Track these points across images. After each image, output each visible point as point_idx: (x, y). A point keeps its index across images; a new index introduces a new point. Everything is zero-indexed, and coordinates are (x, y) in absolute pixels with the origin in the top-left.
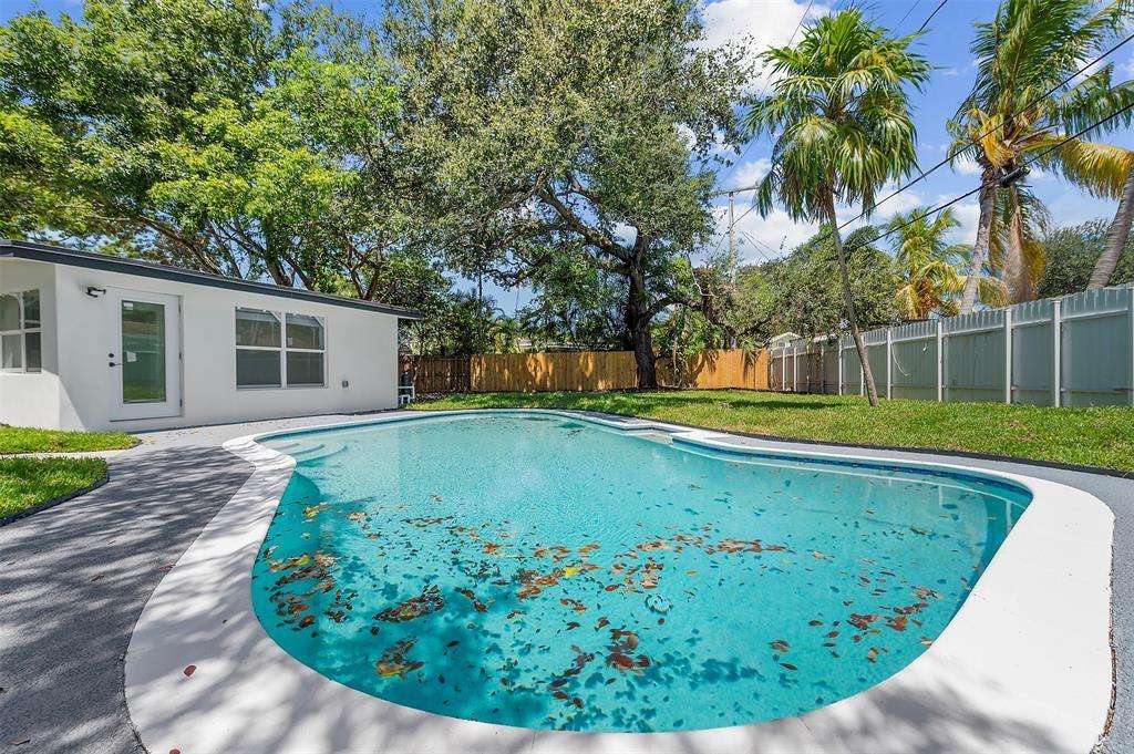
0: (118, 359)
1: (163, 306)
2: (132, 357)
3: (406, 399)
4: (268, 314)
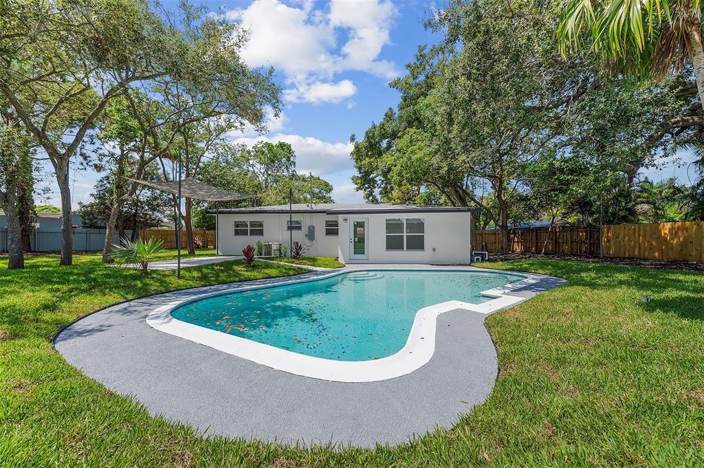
0: (352, 240)
1: (364, 222)
2: (356, 240)
3: (478, 259)
4: (399, 220)
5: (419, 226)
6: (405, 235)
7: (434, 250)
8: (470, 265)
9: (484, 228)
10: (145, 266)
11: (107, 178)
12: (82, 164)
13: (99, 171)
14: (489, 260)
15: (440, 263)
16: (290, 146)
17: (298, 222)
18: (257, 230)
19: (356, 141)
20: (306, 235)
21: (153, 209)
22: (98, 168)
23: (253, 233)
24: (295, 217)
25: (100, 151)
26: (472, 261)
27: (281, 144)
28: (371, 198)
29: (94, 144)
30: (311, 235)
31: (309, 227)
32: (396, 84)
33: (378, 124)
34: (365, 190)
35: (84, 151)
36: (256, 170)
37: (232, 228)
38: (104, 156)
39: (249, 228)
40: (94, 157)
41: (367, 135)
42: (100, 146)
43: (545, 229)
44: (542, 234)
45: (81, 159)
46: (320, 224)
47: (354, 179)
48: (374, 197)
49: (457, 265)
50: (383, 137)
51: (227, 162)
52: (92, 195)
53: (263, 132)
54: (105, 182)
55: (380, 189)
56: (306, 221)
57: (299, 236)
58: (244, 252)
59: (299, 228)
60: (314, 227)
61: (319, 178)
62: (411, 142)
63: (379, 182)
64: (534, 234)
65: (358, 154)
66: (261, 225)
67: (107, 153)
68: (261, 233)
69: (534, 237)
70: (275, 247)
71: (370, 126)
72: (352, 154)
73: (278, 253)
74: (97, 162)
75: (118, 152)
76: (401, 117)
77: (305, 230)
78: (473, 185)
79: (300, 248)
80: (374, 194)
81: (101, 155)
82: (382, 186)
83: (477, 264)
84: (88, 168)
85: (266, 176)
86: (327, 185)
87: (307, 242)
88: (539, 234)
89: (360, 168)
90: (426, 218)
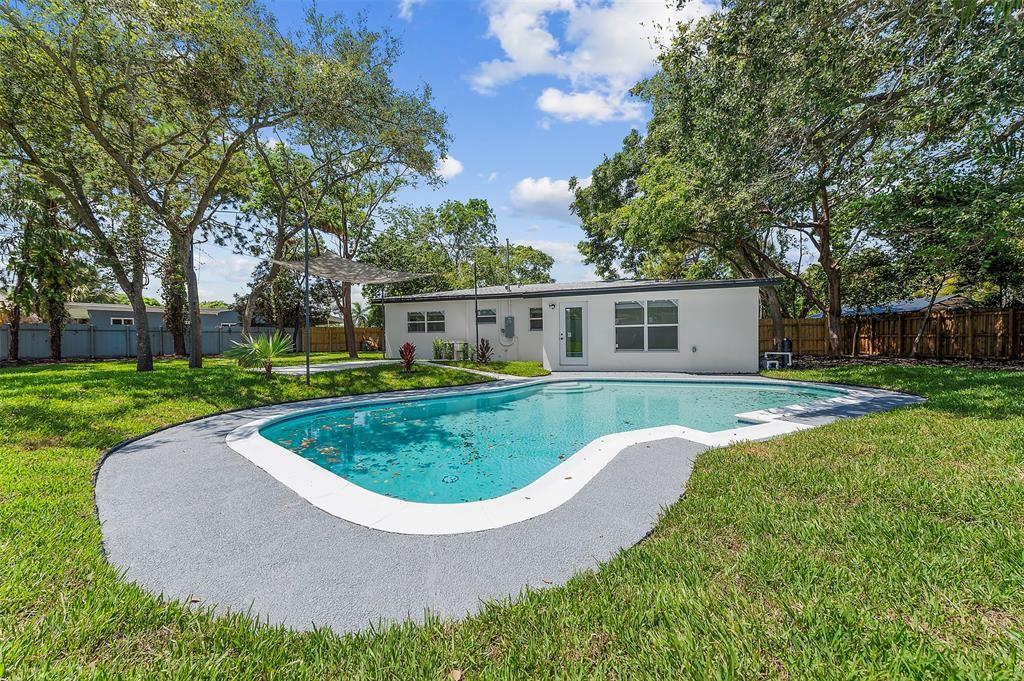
0: (564, 336)
1: (581, 308)
2: (570, 335)
3: (773, 365)
4: (636, 303)
5: (670, 312)
6: (646, 326)
7: (694, 349)
8: (757, 374)
9: (802, 316)
10: (269, 369)
11: (266, 263)
12: (237, 246)
13: (257, 255)
14: (795, 367)
15: (701, 371)
16: (485, 202)
17: (489, 312)
18: (437, 324)
19: (577, 187)
20: (503, 330)
21: (319, 300)
22: (256, 251)
23: (432, 328)
24: (483, 305)
25: (257, 230)
26: (762, 367)
27: (472, 203)
28: (606, 274)
29: (249, 221)
30: (509, 330)
31: (507, 319)
32: (640, 89)
33: (611, 157)
34: (599, 262)
35: (239, 231)
36: (443, 242)
37: (405, 322)
38: (262, 235)
39: (426, 322)
40: (250, 237)
41: (595, 175)
42: (257, 223)
43: (918, 314)
44: (915, 323)
45: (236, 240)
46: (521, 313)
47: (581, 247)
48: (612, 272)
49: (734, 374)
50: (621, 176)
51: (406, 232)
52: (249, 285)
53: (439, 185)
54: (264, 268)
55: (623, 260)
56: (502, 310)
57: (490, 331)
58: (401, 352)
59: (493, 320)
60: (513, 318)
61: (530, 248)
62: (658, 180)
63: (620, 249)
64: (899, 323)
65: (582, 205)
66: (443, 318)
67: (264, 232)
68: (441, 328)
69: (898, 330)
70: (458, 347)
71: (601, 162)
72: (572, 206)
73: (461, 355)
74: (254, 243)
75: (275, 229)
76: (649, 143)
77: (500, 323)
78: (783, 244)
79: (487, 348)
80: (612, 267)
81: (257, 234)
82: (626, 254)
83: (770, 373)
84: (244, 251)
85: (457, 250)
86: (543, 256)
87: (504, 340)
88: (908, 324)
89: (588, 229)
90: (682, 298)
